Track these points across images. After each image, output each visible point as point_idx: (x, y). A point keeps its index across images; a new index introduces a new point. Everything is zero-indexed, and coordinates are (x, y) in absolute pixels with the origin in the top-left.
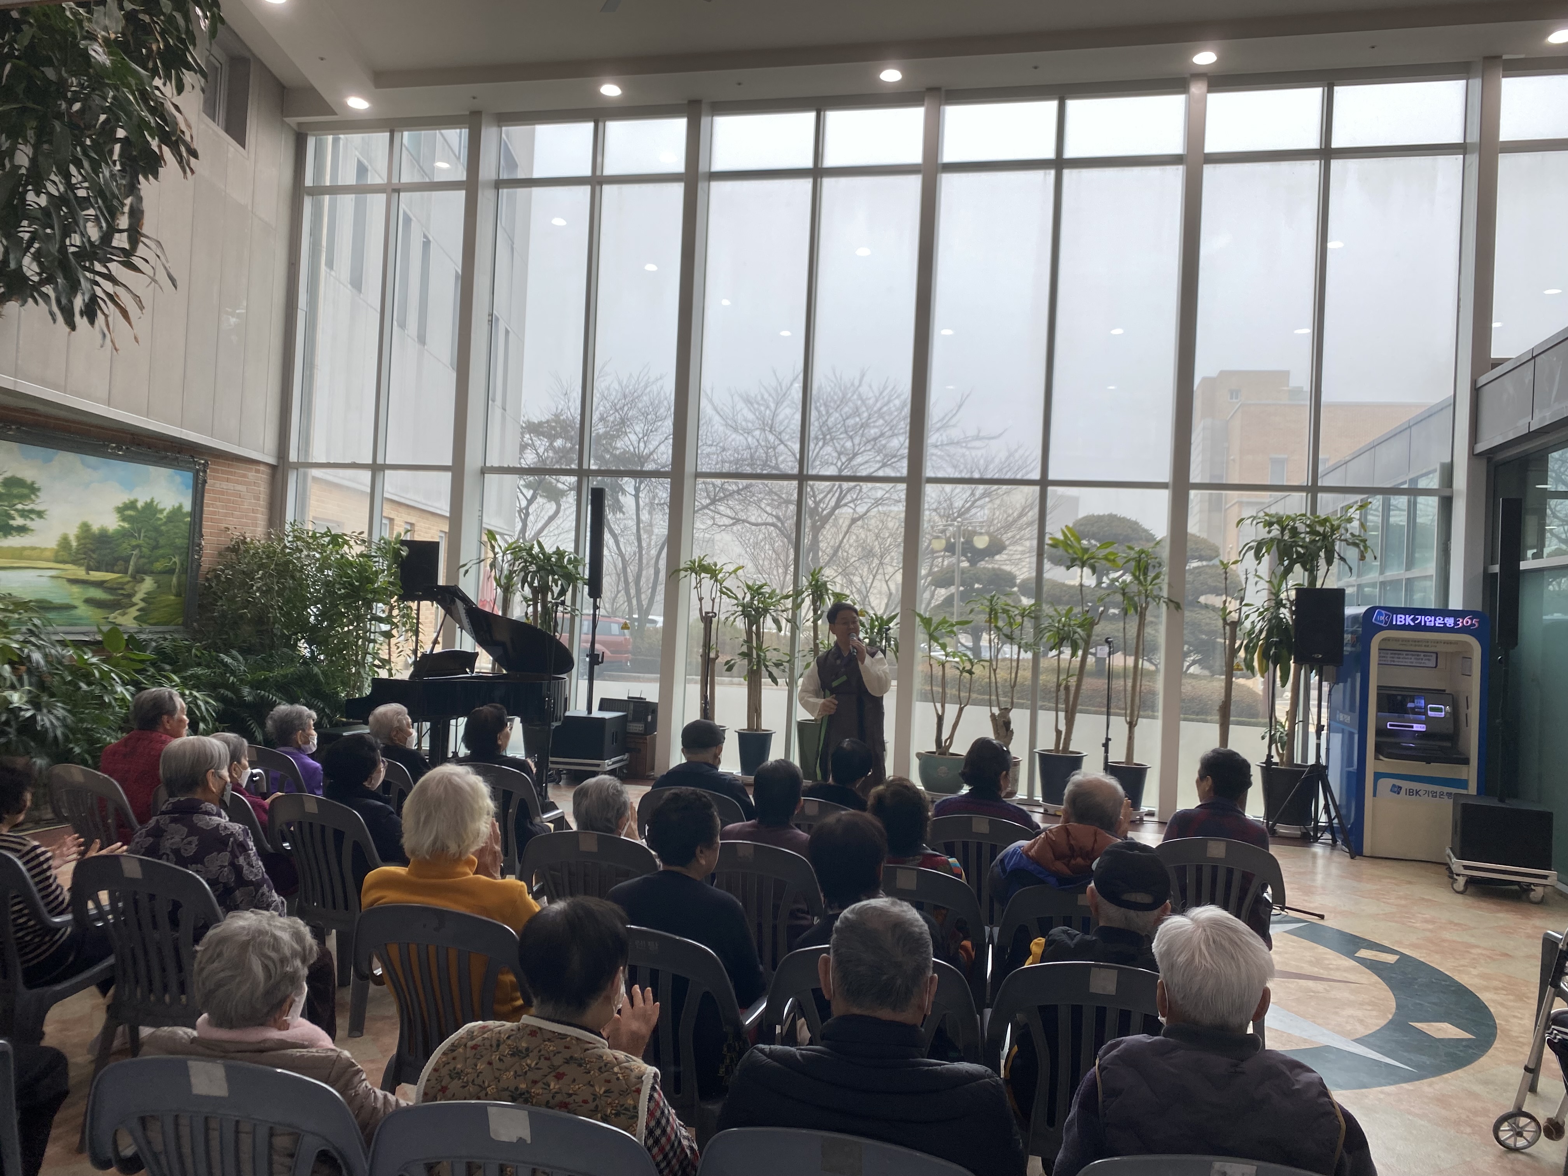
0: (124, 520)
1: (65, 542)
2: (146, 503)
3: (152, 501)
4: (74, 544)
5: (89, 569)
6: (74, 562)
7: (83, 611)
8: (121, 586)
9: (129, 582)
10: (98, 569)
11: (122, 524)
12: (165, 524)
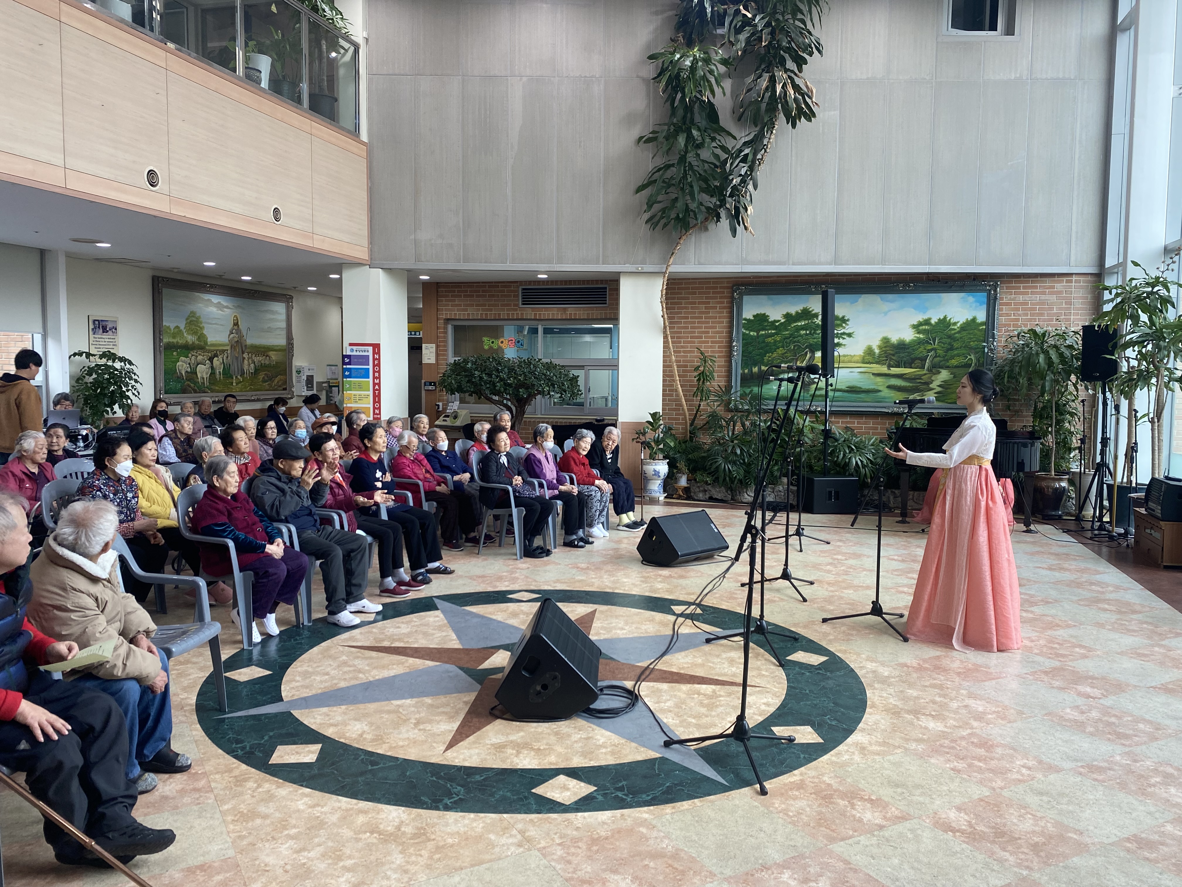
0: (918, 333)
1: (869, 351)
2: (939, 320)
3: (945, 318)
4: (877, 351)
5: (889, 366)
6: (877, 363)
7: (886, 393)
8: (920, 377)
9: (925, 374)
10: (898, 366)
11: (918, 335)
12: (959, 332)
